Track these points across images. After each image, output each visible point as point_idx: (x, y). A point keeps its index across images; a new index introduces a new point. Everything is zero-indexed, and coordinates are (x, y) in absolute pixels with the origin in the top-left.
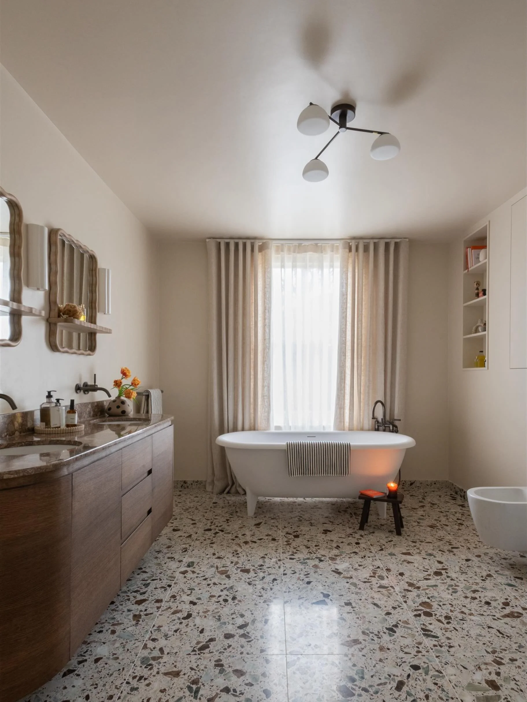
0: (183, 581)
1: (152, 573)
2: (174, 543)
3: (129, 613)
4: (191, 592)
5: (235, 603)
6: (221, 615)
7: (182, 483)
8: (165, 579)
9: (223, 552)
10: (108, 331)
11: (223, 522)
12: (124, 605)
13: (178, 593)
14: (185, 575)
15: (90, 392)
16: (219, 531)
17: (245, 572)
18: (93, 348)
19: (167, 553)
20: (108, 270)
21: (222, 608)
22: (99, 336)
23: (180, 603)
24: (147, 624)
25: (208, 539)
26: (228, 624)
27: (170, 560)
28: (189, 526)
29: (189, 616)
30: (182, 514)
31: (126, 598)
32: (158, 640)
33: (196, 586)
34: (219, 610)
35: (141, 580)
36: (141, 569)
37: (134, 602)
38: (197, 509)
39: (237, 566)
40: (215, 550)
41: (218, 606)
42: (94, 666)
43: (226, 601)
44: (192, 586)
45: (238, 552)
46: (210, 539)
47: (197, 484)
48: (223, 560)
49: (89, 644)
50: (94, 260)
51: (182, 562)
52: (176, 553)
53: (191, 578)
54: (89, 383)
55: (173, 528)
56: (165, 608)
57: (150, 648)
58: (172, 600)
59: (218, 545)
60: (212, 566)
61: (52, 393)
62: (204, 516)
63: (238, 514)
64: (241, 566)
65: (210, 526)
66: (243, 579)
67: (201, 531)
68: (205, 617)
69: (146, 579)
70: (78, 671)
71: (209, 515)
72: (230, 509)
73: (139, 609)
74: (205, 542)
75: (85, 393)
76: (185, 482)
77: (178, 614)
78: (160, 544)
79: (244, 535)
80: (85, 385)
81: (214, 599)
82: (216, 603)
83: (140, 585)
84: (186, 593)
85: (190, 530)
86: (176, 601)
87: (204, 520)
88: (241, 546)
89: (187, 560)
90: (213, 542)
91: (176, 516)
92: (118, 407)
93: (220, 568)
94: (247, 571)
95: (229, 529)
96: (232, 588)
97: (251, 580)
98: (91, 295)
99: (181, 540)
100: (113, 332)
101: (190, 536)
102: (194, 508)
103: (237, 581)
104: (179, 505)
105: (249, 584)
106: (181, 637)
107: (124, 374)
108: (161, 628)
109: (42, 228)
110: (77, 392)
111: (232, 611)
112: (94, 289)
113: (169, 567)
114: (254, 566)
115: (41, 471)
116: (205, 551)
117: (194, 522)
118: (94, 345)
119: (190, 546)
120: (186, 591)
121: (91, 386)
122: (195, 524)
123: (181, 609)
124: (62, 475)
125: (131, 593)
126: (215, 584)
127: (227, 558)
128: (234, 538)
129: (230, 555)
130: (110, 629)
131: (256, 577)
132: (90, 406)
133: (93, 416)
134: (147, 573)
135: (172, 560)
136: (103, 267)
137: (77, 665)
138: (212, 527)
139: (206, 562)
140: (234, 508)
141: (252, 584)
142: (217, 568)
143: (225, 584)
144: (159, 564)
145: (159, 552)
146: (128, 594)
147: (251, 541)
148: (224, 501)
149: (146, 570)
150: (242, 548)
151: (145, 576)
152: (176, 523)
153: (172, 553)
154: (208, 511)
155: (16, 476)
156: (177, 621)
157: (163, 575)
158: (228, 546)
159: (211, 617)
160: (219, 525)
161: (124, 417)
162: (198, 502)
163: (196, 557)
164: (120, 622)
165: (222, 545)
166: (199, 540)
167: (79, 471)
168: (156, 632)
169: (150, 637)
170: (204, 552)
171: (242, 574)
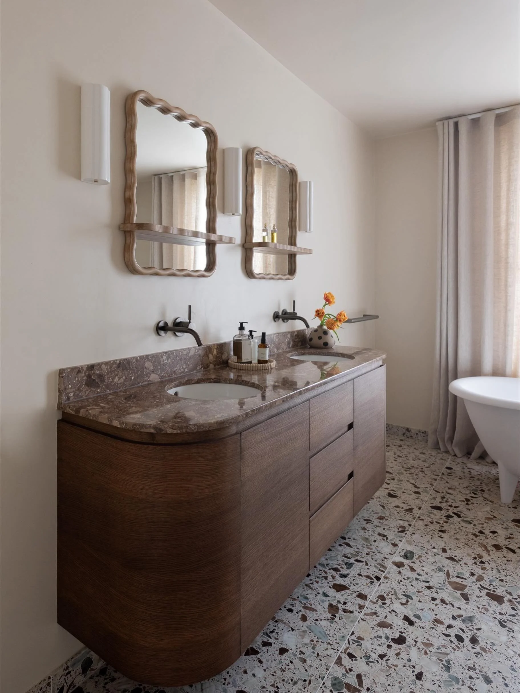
0: (397, 579)
1: (357, 550)
2: (388, 514)
3: (324, 598)
4: (407, 601)
5: (476, 651)
6: (451, 663)
7: (404, 430)
8: (373, 565)
9: (458, 551)
10: (309, 252)
11: (460, 501)
12: (320, 584)
13: (388, 595)
14: (400, 569)
15: (289, 321)
16: (453, 515)
17: (495, 600)
18: (293, 271)
19: (378, 526)
20: (310, 182)
21: (454, 649)
22: (299, 258)
23: (390, 612)
24: (344, 626)
25: (436, 522)
26: (463, 685)
27: (381, 538)
28: (411, 495)
29: (401, 640)
30: (402, 473)
31: (324, 574)
32: (356, 660)
33: (414, 594)
34: (448, 651)
35: (343, 554)
36: (343, 538)
37: (331, 584)
38: (423, 471)
39: (481, 583)
40: (445, 543)
41: (447, 643)
42: (278, 658)
43: (460, 639)
44: (408, 591)
45: (483, 560)
46: (439, 523)
47: (424, 435)
48: (459, 565)
49: (276, 621)
50: (294, 174)
51: (396, 547)
52: (389, 529)
53: (408, 578)
54: (288, 311)
55: (388, 491)
56: (370, 611)
57: (345, 667)
58: (380, 602)
59: (450, 537)
60: (440, 570)
61: (244, 325)
62: (432, 485)
63: (486, 495)
64: (487, 587)
65: (441, 502)
66: (491, 611)
67: (426, 507)
68: (426, 653)
69: (349, 556)
70: (261, 656)
71: (440, 485)
72: (473, 483)
73: (337, 599)
74: (432, 527)
75: (284, 321)
76: (408, 430)
77: (386, 629)
78: (371, 510)
79: (494, 532)
80: (285, 313)
81: (441, 628)
82: (445, 637)
83: (341, 562)
84: (399, 599)
85: (413, 501)
86: (384, 606)
87: (432, 492)
88: (488, 551)
89: (404, 546)
90: (443, 529)
91: (394, 475)
92: (320, 338)
93: (453, 577)
94: (499, 599)
95: (470, 515)
96: (470, 619)
97: (505, 618)
98: (291, 212)
99: (398, 513)
100: (313, 252)
101: (410, 510)
102: (418, 470)
103: (480, 610)
104: (399, 460)
105: (502, 624)
106: (388, 671)
107: (328, 300)
108: (361, 642)
109: (237, 150)
110: (275, 321)
111: (470, 663)
112: (294, 206)
113: (379, 549)
114: (510, 594)
115: (204, 429)
116: (431, 541)
117: (417, 490)
118: (293, 268)
119: (410, 525)
120: (400, 596)
121: (290, 313)
122: (418, 493)
123: (390, 622)
124: (229, 434)
125: (329, 569)
126: (443, 601)
127: (465, 564)
128: (477, 533)
129: (470, 561)
130: (301, 611)
131: (514, 616)
132: (289, 336)
133: (293, 347)
134: (351, 547)
135: (384, 540)
136: (305, 180)
137: (261, 647)
138: (443, 505)
139: (431, 559)
140: (478, 483)
141: (507, 627)
142: (448, 575)
143: (460, 608)
144: (366, 539)
145: (368, 521)
146: (326, 570)
147: (506, 548)
148: (464, 468)
149: (350, 543)
150: (489, 555)
151: (348, 550)
152: (393, 486)
153: (384, 529)
154: (438, 478)
155: (179, 431)
156: (383, 640)
157: (370, 559)
158: (467, 544)
159: (434, 658)
160: (454, 505)
161: (325, 351)
162: (424, 461)
163: (417, 546)
164: (313, 606)
165: (457, 539)
166: (423, 520)
167: (250, 430)
168: (355, 645)
169: (348, 648)
170: (428, 542)
171: (490, 602)
